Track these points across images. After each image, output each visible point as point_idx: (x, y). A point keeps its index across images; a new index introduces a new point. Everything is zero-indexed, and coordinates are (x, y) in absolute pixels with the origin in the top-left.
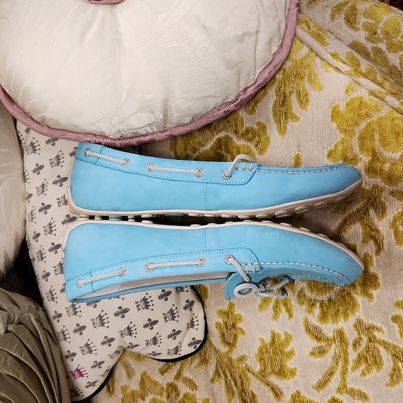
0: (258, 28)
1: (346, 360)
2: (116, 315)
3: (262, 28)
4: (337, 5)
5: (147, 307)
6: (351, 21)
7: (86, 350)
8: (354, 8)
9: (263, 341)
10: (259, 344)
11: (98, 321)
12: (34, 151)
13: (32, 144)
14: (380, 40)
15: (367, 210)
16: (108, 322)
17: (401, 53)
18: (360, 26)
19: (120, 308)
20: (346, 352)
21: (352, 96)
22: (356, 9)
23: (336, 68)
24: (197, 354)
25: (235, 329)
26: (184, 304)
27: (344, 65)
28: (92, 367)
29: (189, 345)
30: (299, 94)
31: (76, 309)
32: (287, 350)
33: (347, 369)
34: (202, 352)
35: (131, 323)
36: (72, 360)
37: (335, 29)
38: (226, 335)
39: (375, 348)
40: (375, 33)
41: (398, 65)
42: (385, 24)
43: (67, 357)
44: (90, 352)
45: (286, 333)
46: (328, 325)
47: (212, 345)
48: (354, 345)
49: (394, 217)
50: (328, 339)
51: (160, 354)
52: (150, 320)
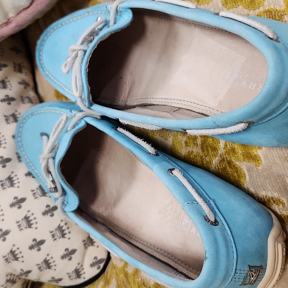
5: (30, 226)
29: (91, 266)
35: (14, 245)
51: (60, 280)
52: (34, 240)
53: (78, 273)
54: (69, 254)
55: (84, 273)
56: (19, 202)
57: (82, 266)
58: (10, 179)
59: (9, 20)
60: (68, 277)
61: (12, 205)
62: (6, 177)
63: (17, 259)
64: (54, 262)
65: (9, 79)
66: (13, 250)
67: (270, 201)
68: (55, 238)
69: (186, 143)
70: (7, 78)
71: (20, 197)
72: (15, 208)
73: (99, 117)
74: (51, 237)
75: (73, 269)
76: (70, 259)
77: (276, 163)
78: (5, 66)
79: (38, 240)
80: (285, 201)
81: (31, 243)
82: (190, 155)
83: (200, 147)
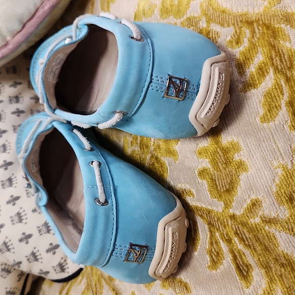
5: (21, 221)
35: (7, 238)
51: (48, 273)
52: (24, 234)
53: (62, 267)
54: (53, 248)
55: (68, 268)
56: (14, 200)
57: (65, 261)
58: (10, 180)
59: (7, 42)
60: (54, 271)
61: (8, 202)
62: (7, 178)
63: (9, 250)
64: (40, 255)
65: (22, 95)
66: (6, 242)
67: (183, 193)
68: (41, 233)
69: (131, 142)
70: (20, 94)
71: (15, 196)
72: (10, 205)
73: (65, 122)
74: (38, 232)
75: (57, 263)
76: (54, 253)
77: (187, 157)
78: (20, 84)
79: (27, 234)
80: (194, 193)
81: (21, 236)
82: (133, 154)
83: (139, 145)
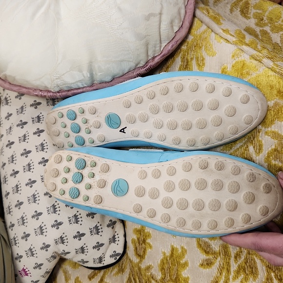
0: (161, 11)
1: (228, 271)
2: (52, 226)
3: (165, 11)
4: (234, 2)
5: (77, 222)
6: (244, 12)
7: (30, 253)
8: (247, 3)
9: (164, 254)
10: (161, 257)
11: (39, 231)
12: (7, 103)
13: (6, 99)
14: (265, 25)
15: (247, 147)
16: (46, 232)
17: (281, 33)
18: (251, 15)
19: (56, 221)
20: (228, 264)
21: (237, 60)
22: (248, 4)
23: (226, 40)
24: (117, 265)
25: (145, 244)
26: (108, 222)
27: (231, 37)
28: (34, 268)
29: (111, 256)
30: (197, 59)
31: (24, 220)
32: (182, 261)
33: (229, 279)
34: (121, 263)
35: (64, 233)
36: (20, 261)
37: (233, 19)
38: (138, 248)
39: (252, 260)
40: (262, 20)
41: (279, 42)
42: (270, 13)
43: (16, 259)
44: (33, 255)
45: (182, 248)
46: (216, 241)
47: (128, 257)
48: (236, 257)
49: (268, 153)
50: (215, 253)
51: (87, 262)
52: (78, 232)
53: (100, 260)
54: (99, 246)
55: (104, 261)
57: (104, 256)
60: (93, 261)
63: (63, 243)
64: (87, 249)
66: (63, 237)
72: (69, 208)
74: (90, 233)
75: (98, 257)
76: (98, 250)
81: (75, 234)
